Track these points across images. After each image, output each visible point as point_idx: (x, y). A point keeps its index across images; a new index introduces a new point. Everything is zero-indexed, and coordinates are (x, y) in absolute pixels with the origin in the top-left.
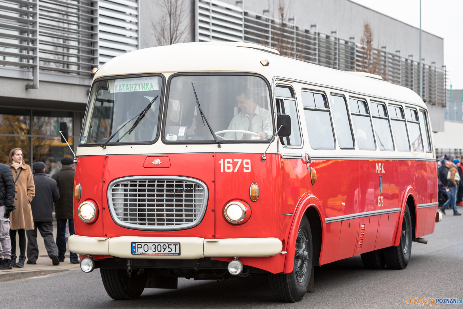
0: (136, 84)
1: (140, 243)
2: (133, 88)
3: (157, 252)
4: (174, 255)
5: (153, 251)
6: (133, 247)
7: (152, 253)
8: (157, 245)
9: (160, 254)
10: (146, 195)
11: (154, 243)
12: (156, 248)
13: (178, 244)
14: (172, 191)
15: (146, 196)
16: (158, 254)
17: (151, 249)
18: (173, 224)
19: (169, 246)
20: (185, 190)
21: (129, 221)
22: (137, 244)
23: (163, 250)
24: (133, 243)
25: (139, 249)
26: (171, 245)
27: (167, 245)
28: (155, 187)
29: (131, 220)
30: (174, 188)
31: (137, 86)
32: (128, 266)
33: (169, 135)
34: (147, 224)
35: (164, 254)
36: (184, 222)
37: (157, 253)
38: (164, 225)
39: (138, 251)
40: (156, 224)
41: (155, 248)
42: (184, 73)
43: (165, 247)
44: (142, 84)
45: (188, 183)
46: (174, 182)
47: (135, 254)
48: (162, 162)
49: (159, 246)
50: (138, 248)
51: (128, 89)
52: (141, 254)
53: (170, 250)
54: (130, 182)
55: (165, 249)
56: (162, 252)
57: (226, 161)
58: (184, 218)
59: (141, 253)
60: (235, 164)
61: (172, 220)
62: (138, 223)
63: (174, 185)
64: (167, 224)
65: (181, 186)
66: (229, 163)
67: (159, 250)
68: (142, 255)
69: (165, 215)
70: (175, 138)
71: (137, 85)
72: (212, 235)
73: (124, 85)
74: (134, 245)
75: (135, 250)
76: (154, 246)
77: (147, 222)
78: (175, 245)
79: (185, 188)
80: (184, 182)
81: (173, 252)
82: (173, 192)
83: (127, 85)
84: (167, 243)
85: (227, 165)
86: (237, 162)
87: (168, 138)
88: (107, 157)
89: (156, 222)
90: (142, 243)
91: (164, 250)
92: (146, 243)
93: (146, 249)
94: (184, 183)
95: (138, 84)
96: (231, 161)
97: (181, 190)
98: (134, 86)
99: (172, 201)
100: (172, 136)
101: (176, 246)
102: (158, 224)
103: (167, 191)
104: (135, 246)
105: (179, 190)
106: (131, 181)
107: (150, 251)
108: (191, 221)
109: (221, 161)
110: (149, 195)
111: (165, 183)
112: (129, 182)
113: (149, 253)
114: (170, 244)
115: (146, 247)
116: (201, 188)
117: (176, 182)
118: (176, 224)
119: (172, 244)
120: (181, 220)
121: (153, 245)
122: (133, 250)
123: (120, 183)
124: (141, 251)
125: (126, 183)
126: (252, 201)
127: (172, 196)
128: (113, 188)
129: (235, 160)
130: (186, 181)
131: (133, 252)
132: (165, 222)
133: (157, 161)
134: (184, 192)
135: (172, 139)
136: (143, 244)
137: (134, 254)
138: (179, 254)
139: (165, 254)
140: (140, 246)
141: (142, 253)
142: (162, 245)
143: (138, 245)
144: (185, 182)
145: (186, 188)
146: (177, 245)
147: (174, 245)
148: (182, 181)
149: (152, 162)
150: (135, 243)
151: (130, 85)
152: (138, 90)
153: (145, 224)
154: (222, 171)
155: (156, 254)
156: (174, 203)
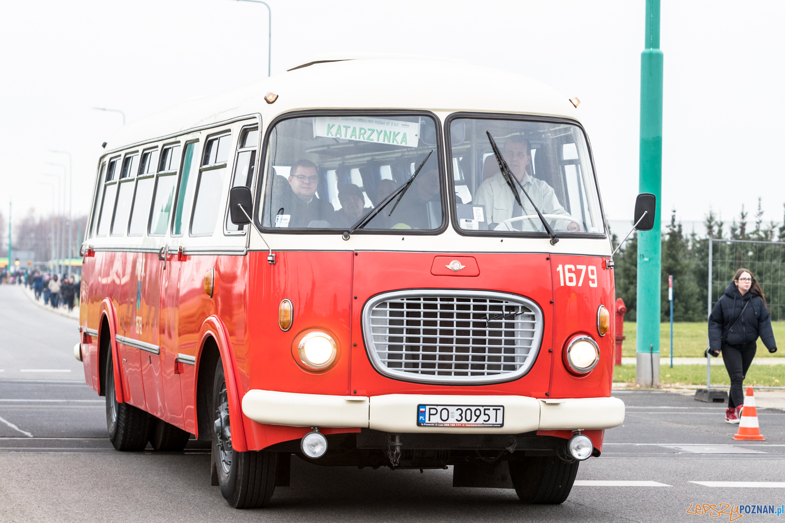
0: (373, 131)
1: (433, 406)
2: (366, 136)
3: (464, 421)
4: (493, 426)
5: (457, 420)
6: (419, 413)
7: (455, 424)
8: (464, 409)
9: (469, 425)
10: (439, 322)
11: (459, 407)
12: (463, 415)
13: (502, 408)
14: (483, 316)
15: (438, 324)
16: (467, 425)
17: (453, 417)
18: (483, 374)
19: (486, 411)
20: (506, 315)
21: (403, 368)
22: (428, 408)
23: (474, 418)
24: (420, 406)
25: (431, 416)
26: (489, 409)
27: (482, 409)
28: (453, 309)
29: (407, 365)
30: (488, 312)
31: (375, 134)
32: (396, 446)
33: (465, 220)
34: (436, 373)
35: (476, 425)
36: (502, 371)
37: (465, 424)
38: (467, 375)
39: (429, 420)
40: (453, 374)
41: (461, 415)
42: (472, 114)
43: (478, 413)
44: (385, 132)
45: (510, 304)
46: (486, 302)
47: (423, 426)
48: (464, 266)
49: (469, 412)
50: (430, 414)
51: (356, 136)
52: (436, 425)
53: (486, 418)
54: (407, 299)
55: (478, 417)
56: (472, 422)
57: (567, 267)
58: (502, 363)
59: (435, 423)
60: (578, 273)
61: (482, 367)
62: (420, 372)
63: (488, 306)
64: (473, 374)
65: (500, 308)
66: (570, 271)
67: (468, 418)
68: (438, 426)
69: (470, 357)
70: (475, 226)
71: (375, 131)
72: (545, 392)
73: (347, 128)
74: (422, 410)
75: (425, 418)
76: (460, 412)
77: (437, 369)
78: (496, 410)
79: (505, 312)
80: (504, 301)
81: (492, 421)
82: (486, 318)
83: (355, 128)
84: (483, 406)
85: (568, 275)
86: (581, 270)
87: (463, 225)
88: (356, 254)
89: (453, 370)
90: (437, 405)
91: (476, 417)
92: (445, 407)
93: (444, 417)
94: (504, 304)
95: (377, 131)
96: (572, 267)
97: (499, 315)
98: (369, 133)
99: (484, 333)
100: (471, 221)
101: (498, 411)
102: (456, 374)
103: (475, 316)
104: (424, 412)
105: (496, 315)
106: (409, 298)
107: (452, 421)
108: (513, 368)
109: (560, 268)
110: (443, 324)
111: (472, 303)
112: (405, 299)
113: (450, 424)
114: (487, 407)
115: (445, 413)
116: (532, 313)
117: (490, 301)
118: (488, 374)
119: (491, 408)
120: (498, 367)
121: (457, 410)
122: (421, 418)
123: (388, 302)
124: (435, 419)
125: (399, 301)
126: (600, 336)
127: (483, 325)
128: (374, 308)
129: (579, 267)
130: (507, 300)
131: (420, 422)
132: (469, 370)
133: (455, 265)
134: (503, 319)
135: (471, 227)
136: (439, 408)
137: (422, 424)
138: (502, 425)
139: (479, 425)
140: (433, 412)
141: (438, 423)
142: (473, 409)
143: (430, 409)
144: (506, 302)
145: (508, 313)
146: (500, 409)
147: (494, 409)
148: (499, 300)
149: (446, 266)
150: (424, 406)
151: (361, 129)
152: (375, 141)
153: (433, 373)
154: (562, 284)
155: (463, 425)
156: (487, 337)
